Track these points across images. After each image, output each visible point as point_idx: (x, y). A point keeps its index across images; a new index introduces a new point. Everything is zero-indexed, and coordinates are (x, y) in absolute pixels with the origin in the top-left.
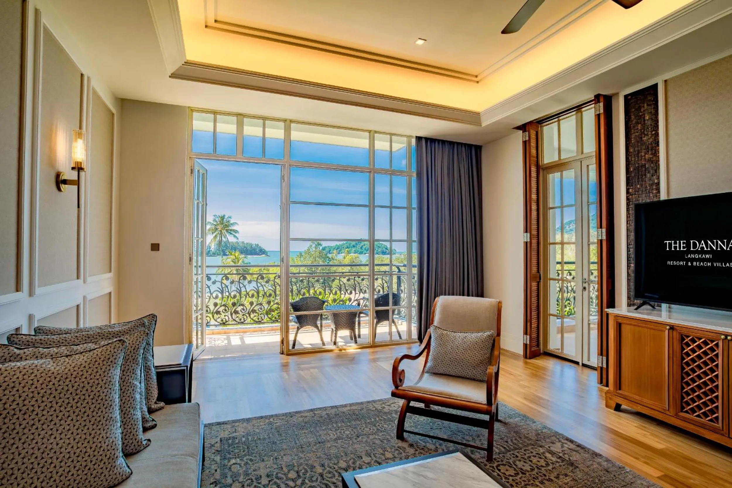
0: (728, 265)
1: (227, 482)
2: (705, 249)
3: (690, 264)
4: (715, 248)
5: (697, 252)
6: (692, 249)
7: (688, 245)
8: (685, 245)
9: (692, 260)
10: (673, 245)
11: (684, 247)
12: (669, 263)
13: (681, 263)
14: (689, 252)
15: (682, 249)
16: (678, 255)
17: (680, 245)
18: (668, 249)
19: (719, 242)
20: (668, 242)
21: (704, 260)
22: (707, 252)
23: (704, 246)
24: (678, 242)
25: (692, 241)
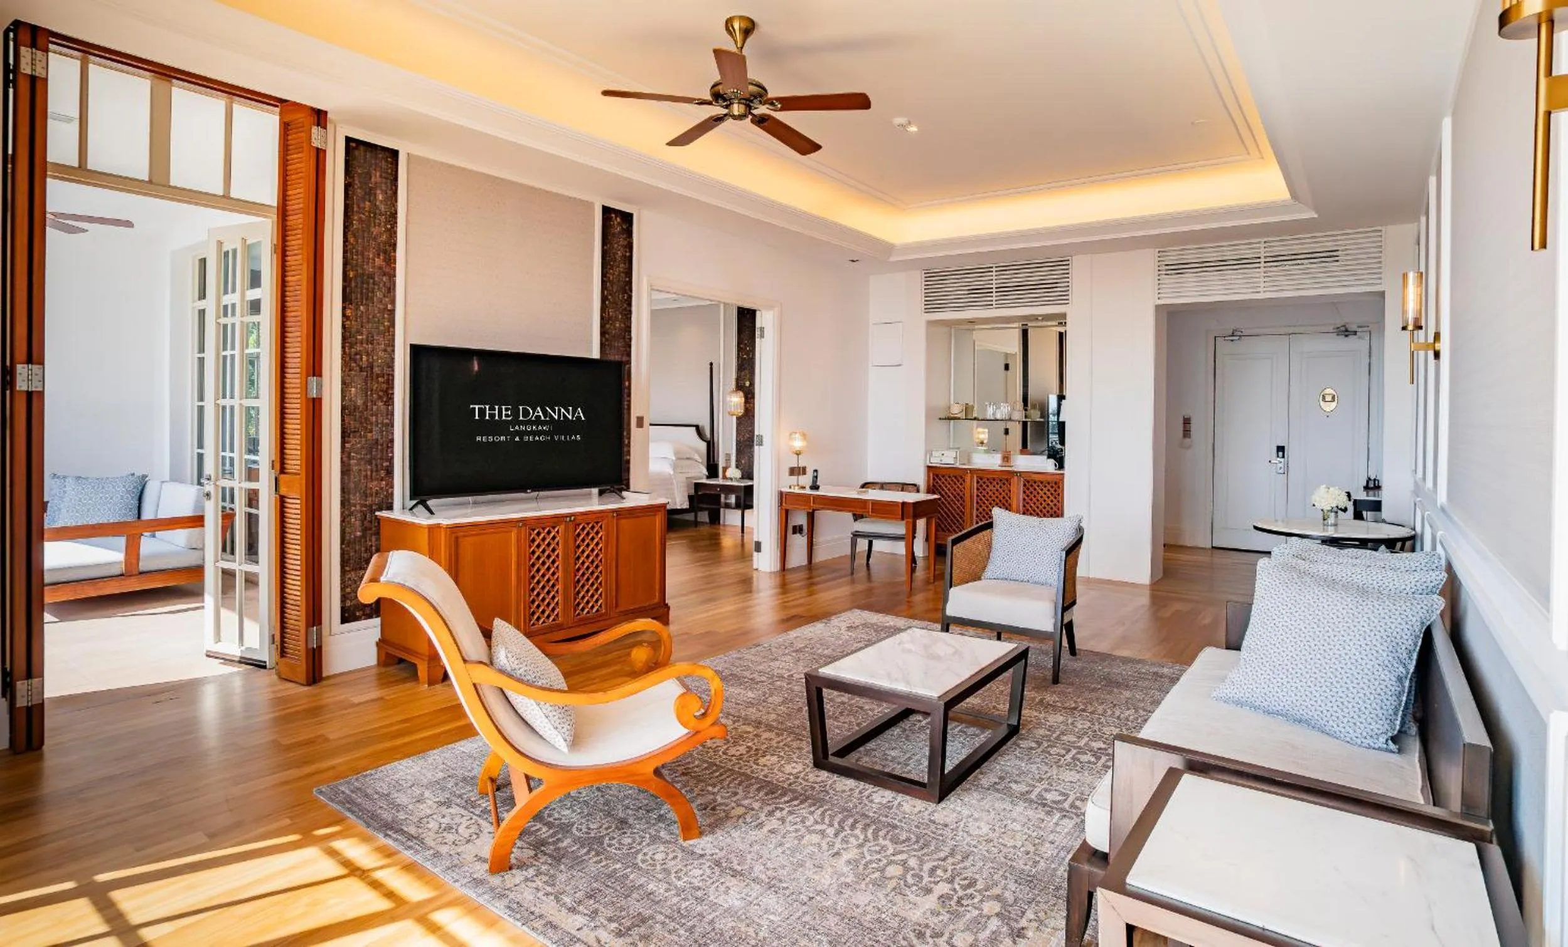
0: (573, 438)
1: (1000, 923)
2: (543, 418)
3: (517, 439)
4: (556, 417)
5: (530, 422)
6: (521, 418)
7: (516, 413)
8: (509, 413)
9: (521, 434)
10: (488, 412)
11: (507, 416)
12: (479, 439)
13: (503, 438)
14: (516, 421)
15: (504, 418)
16: (496, 427)
17: (504, 413)
18: (477, 418)
19: (563, 410)
20: (477, 407)
21: (539, 433)
22: (543, 423)
23: (541, 414)
24: (497, 407)
25: (521, 408)
